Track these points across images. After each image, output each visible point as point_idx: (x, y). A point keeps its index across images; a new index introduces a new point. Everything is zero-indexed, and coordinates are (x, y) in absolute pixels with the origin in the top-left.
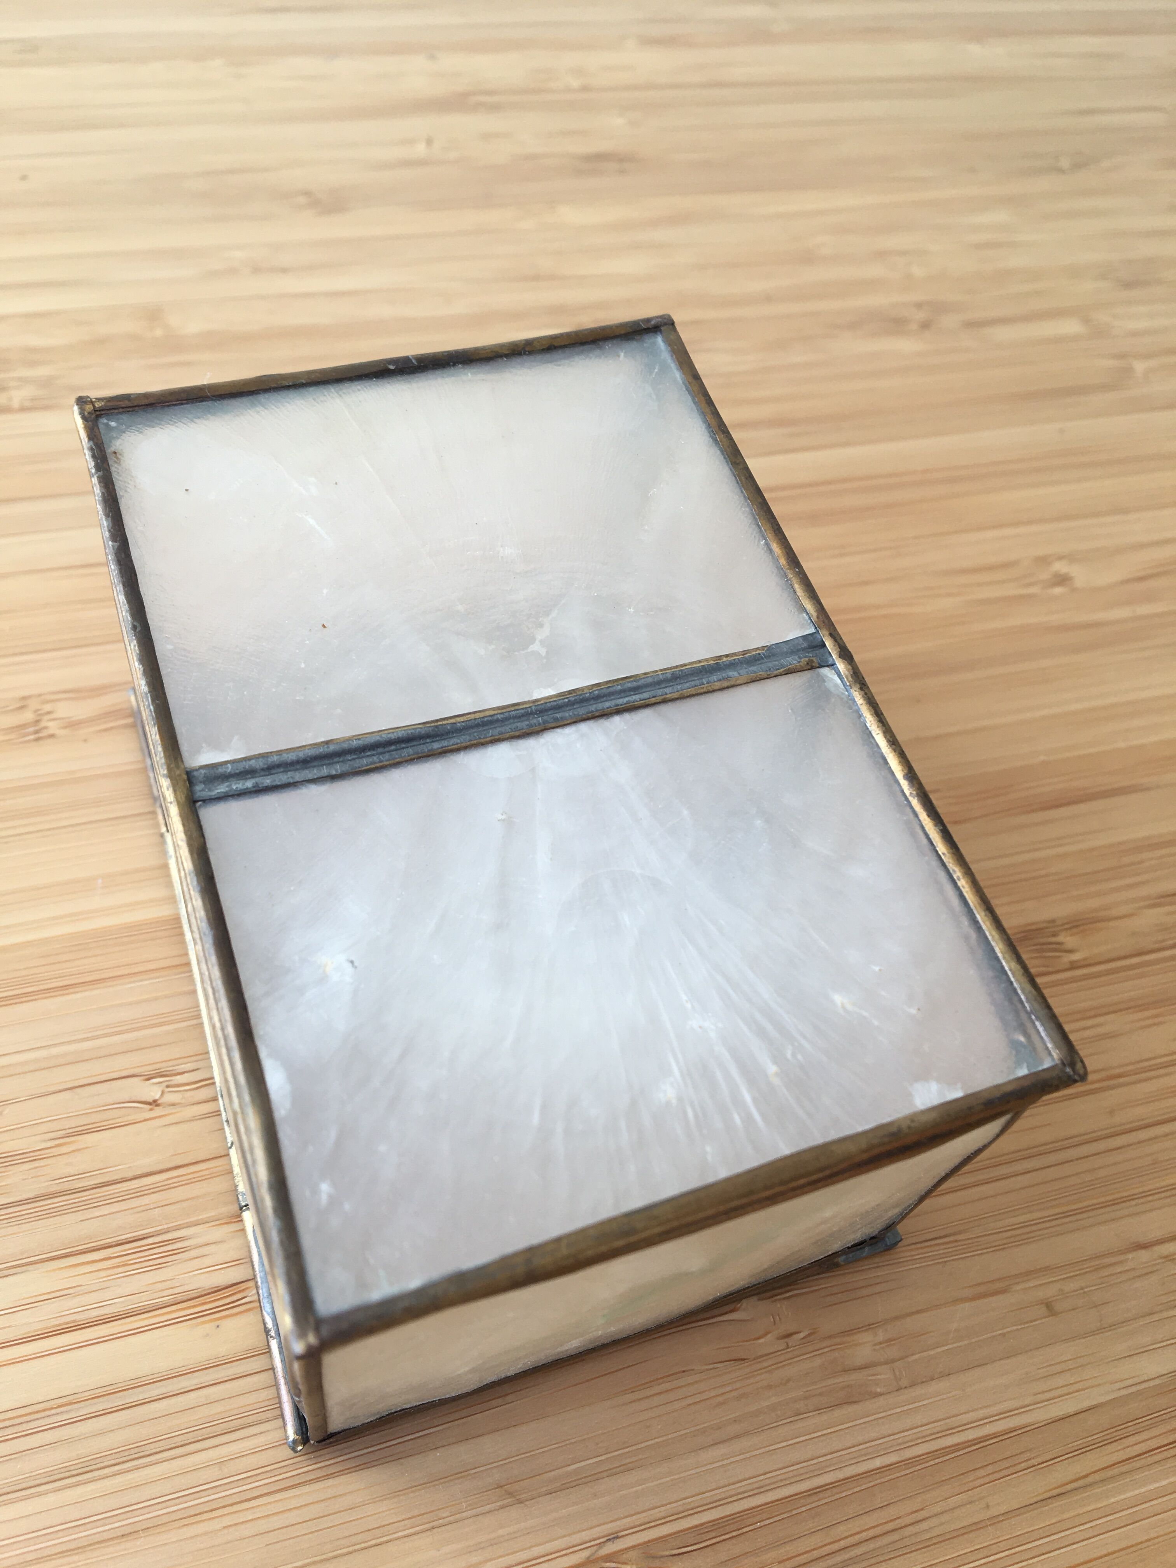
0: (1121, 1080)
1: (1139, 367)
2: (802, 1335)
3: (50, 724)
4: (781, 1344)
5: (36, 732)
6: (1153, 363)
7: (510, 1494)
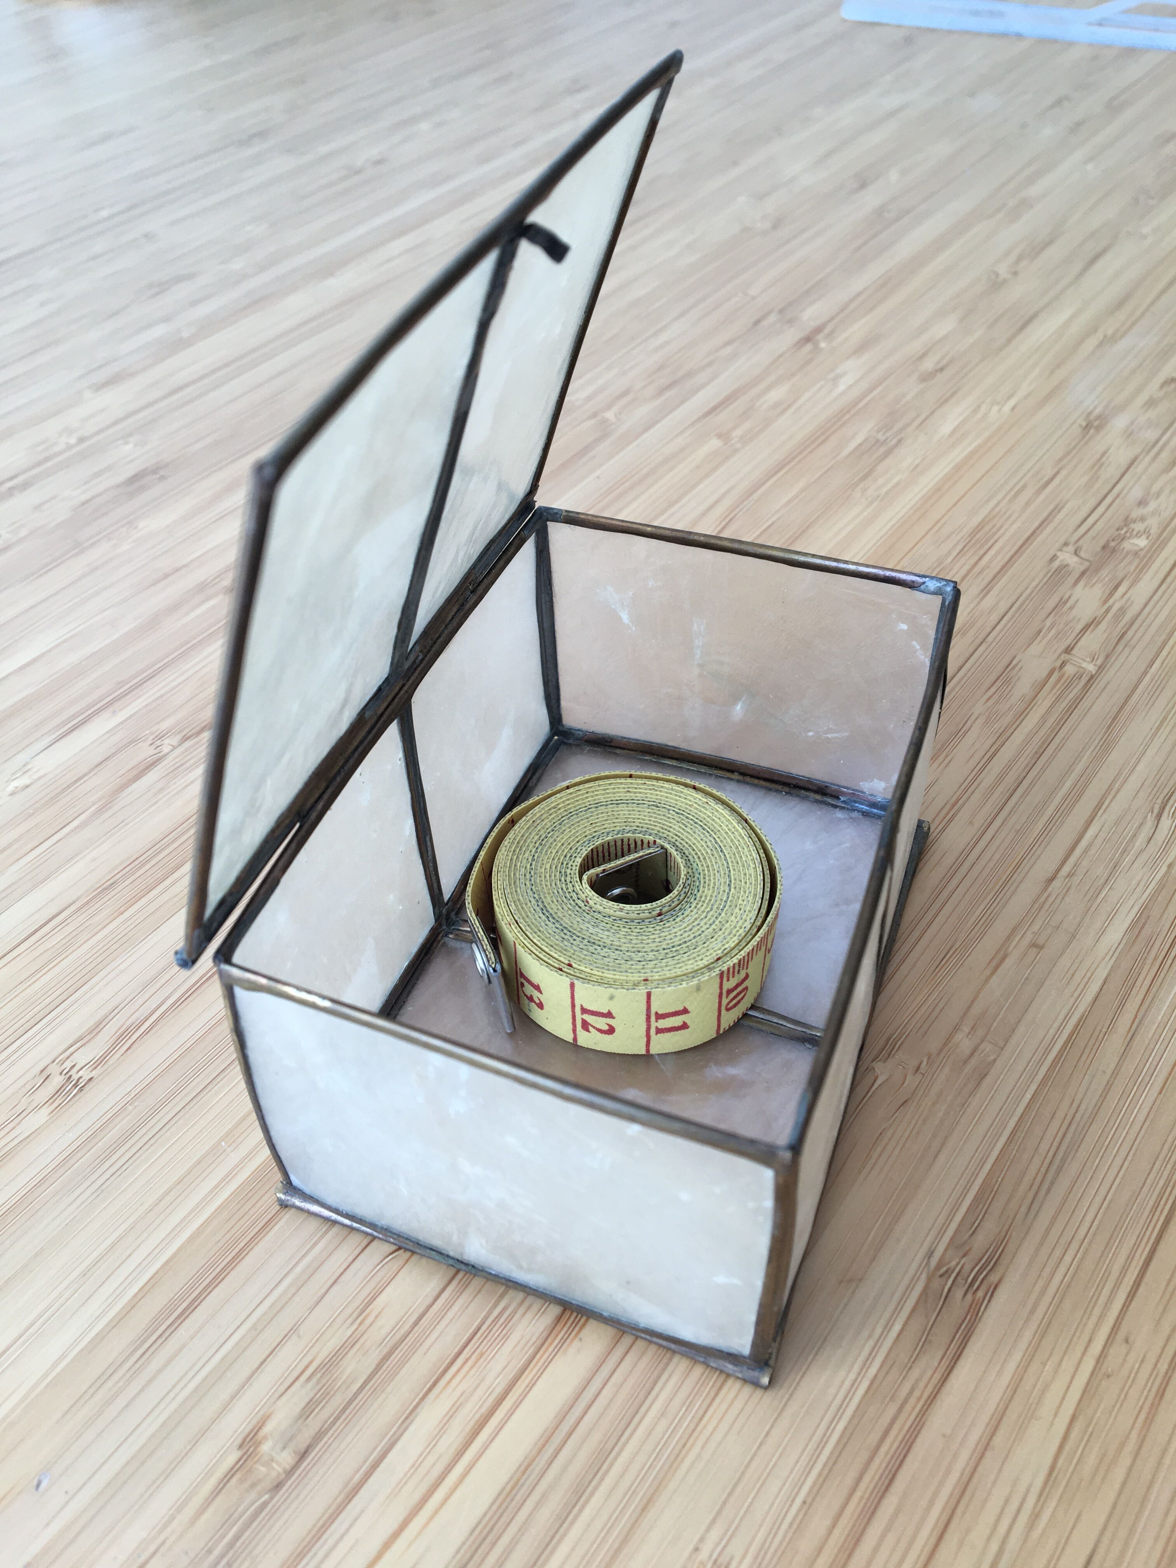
0: (961, 802)
1: (610, 415)
2: (925, 1063)
3: (81, 1073)
4: (919, 1077)
5: (76, 1085)
6: (615, 409)
7: (850, 1281)
